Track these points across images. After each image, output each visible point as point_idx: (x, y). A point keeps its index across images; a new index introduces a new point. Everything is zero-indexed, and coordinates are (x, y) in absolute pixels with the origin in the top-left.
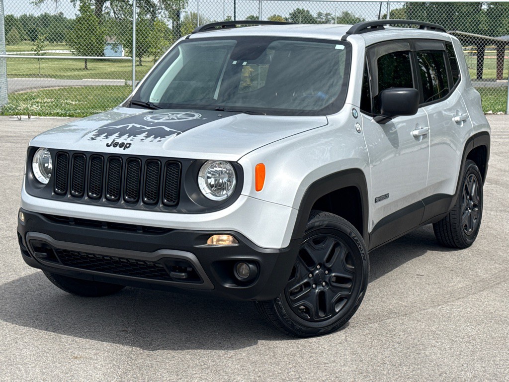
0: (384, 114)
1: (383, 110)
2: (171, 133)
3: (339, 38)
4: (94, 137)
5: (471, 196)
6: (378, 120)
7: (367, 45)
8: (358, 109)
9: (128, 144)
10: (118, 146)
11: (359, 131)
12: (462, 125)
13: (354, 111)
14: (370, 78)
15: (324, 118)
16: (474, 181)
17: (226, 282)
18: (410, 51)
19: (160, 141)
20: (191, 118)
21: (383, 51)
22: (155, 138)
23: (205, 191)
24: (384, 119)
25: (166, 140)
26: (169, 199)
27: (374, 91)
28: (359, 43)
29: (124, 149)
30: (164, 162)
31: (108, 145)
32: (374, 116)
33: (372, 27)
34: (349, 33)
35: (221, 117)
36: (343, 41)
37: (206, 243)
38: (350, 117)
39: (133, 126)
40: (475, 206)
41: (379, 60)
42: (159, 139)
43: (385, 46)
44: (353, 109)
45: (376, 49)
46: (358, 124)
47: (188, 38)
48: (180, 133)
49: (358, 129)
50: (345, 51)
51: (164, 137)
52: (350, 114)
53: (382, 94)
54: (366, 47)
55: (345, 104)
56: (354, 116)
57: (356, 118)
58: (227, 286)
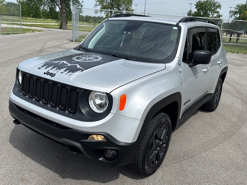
0: (193, 63)
1: (193, 61)
2: (79, 69)
3: (175, 24)
4: (40, 67)
5: (218, 91)
6: (190, 66)
7: (188, 28)
8: (181, 60)
9: (54, 74)
10: (49, 75)
11: (180, 72)
12: (220, 65)
13: (180, 61)
14: (188, 45)
15: (163, 65)
16: (220, 86)
17: (100, 157)
18: (205, 32)
19: (70, 75)
20: (96, 60)
21: (195, 32)
22: (69, 72)
23: (92, 106)
24: (193, 65)
25: (74, 74)
26: (71, 109)
27: (190, 51)
28: (184, 27)
29: (51, 77)
30: (70, 88)
31: (45, 73)
32: (188, 63)
33: (190, 20)
34: (180, 22)
35: (111, 61)
36: (177, 25)
37: (88, 139)
38: (177, 64)
39: (64, 62)
40: (219, 95)
41: (193, 35)
42: (70, 73)
43: (196, 29)
44: (179, 60)
45: (192, 30)
46: (180, 68)
47: (108, 20)
48: (83, 70)
49: (180, 71)
50: (178, 30)
51: (73, 72)
52: (177, 63)
53: (194, 53)
54: (188, 29)
55: (175, 58)
56: (179, 64)
57: (180, 65)
58: (101, 159)
